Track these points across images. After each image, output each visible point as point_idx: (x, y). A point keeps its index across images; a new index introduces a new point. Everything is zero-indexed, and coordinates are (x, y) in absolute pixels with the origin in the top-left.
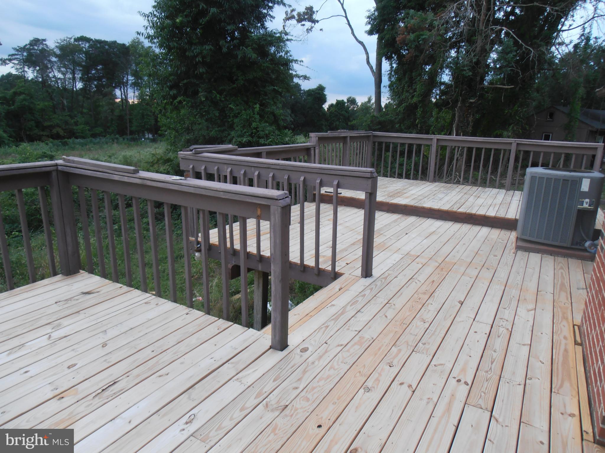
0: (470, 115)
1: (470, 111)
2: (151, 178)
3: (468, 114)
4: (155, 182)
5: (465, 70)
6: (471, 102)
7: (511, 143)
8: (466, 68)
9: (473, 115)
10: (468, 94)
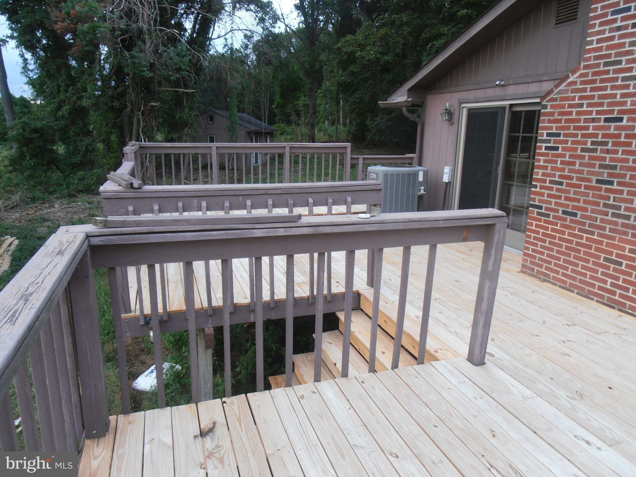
0: (152, 119)
1: (151, 115)
2: (331, 222)
3: (150, 119)
4: (340, 227)
5: (144, 71)
6: (152, 106)
7: (285, 147)
8: (145, 69)
9: (156, 119)
10: (146, 96)
